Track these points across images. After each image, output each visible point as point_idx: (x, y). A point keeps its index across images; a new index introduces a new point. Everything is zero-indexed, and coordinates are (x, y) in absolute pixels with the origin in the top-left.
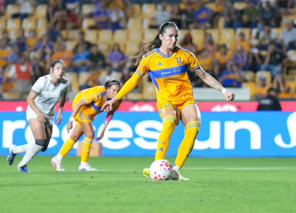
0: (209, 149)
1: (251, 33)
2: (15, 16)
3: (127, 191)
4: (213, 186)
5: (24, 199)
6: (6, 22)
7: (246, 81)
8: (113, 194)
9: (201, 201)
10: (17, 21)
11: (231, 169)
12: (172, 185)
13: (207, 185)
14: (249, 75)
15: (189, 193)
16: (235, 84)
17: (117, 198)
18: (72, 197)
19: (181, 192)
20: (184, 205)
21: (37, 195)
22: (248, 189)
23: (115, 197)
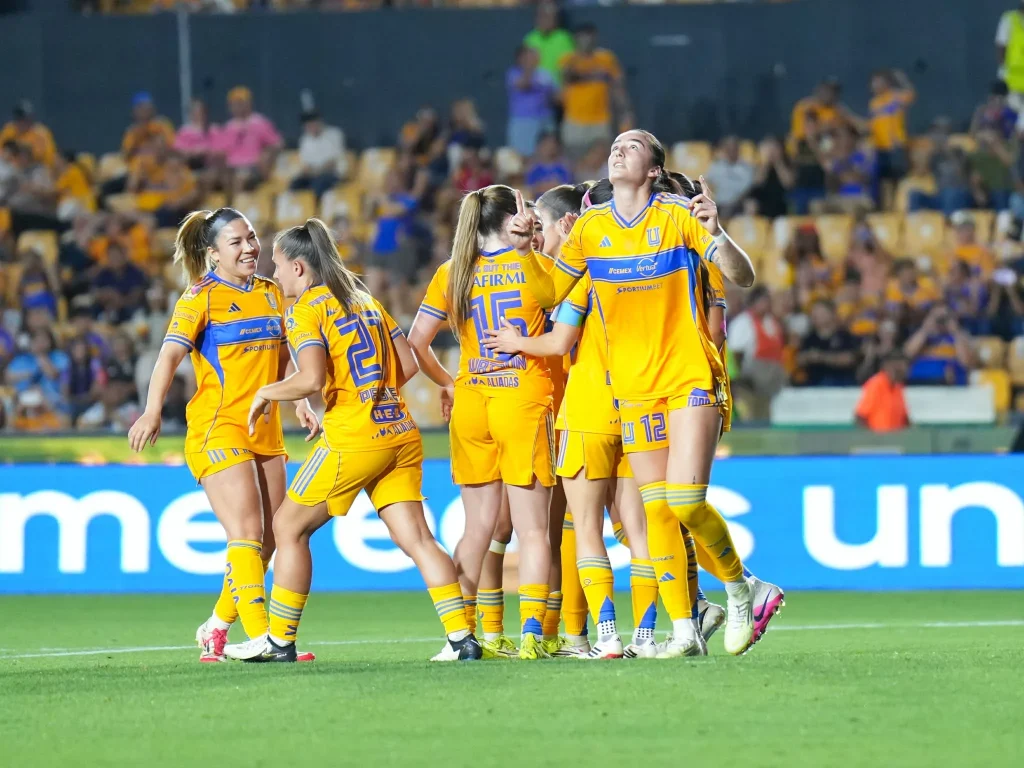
0: (875, 568)
1: (993, 226)
2: (301, 184)
3: (635, 692)
4: (889, 677)
5: (332, 721)
6: (274, 201)
7: (980, 365)
8: (595, 703)
9: (854, 720)
10: (307, 198)
11: (940, 624)
12: (767, 676)
13: (870, 673)
14: (989, 348)
15: (816, 699)
16: (949, 374)
17: (605, 714)
18: (475, 714)
19: (795, 695)
20: (803, 731)
21: (370, 709)
22: (993, 685)
23: (600, 712)
